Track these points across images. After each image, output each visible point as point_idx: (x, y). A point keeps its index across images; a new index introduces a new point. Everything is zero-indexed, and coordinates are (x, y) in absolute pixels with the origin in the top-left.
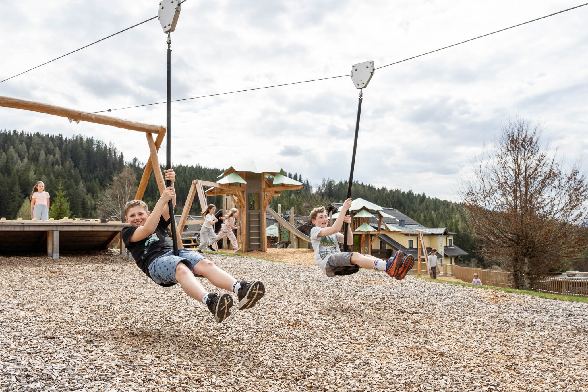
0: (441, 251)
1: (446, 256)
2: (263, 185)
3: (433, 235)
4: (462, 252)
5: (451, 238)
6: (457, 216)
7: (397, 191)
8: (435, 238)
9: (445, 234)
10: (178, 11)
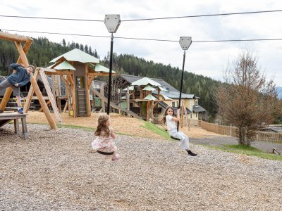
0: (191, 109)
1: (194, 112)
2: (87, 71)
3: (186, 99)
4: (203, 109)
5: (197, 100)
6: (198, 83)
7: (160, 64)
8: (188, 101)
9: (194, 98)
10: (119, 25)
